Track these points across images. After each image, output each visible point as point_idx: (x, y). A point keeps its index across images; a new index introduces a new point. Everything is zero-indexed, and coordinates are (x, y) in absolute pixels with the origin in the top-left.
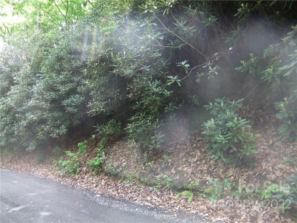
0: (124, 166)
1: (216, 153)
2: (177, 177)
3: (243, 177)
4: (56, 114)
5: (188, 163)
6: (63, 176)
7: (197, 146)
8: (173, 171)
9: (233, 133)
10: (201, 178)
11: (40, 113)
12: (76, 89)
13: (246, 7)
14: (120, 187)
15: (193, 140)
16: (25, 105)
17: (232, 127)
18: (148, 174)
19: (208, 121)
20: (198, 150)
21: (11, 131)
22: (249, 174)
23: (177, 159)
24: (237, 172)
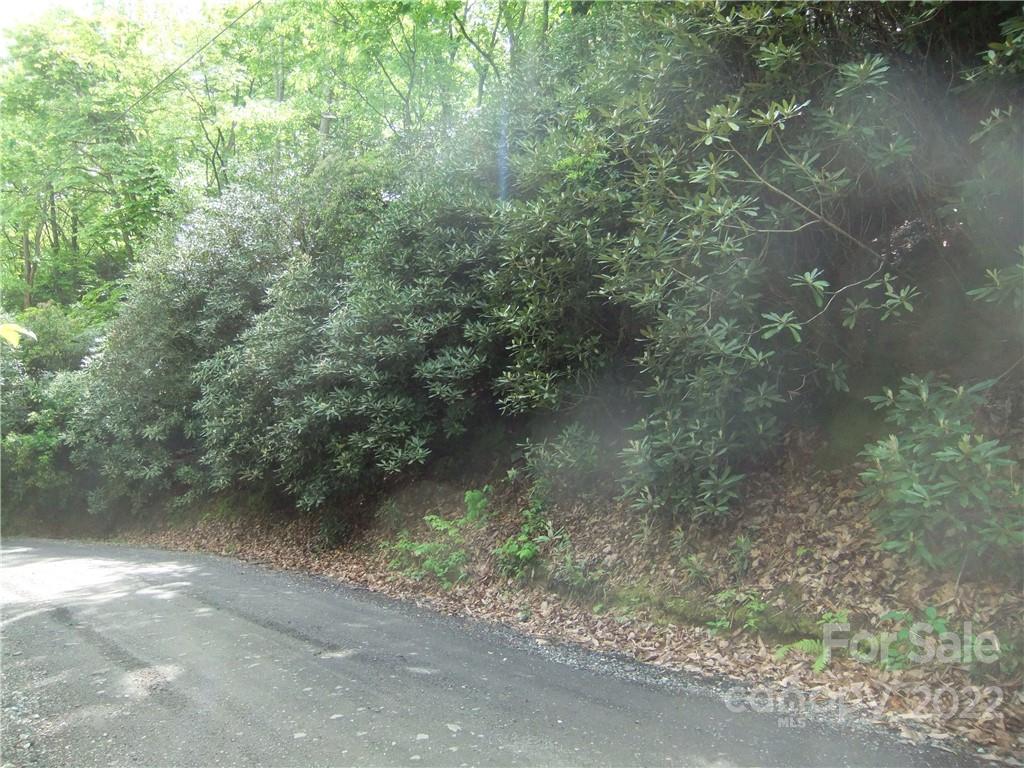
0: (609, 565)
1: (903, 536)
2: (780, 602)
3: (986, 609)
4: (397, 404)
5: (812, 564)
6: (416, 588)
7: (839, 514)
8: (766, 582)
9: (956, 479)
10: (852, 608)
11: (347, 398)
12: (462, 331)
13: (1006, 116)
14: (600, 623)
15: (827, 498)
16: (301, 373)
17: (953, 462)
18: (687, 589)
19: (879, 442)
20: (844, 526)
21: (248, 445)
22: (1005, 600)
23: (778, 549)
24: (966, 594)
